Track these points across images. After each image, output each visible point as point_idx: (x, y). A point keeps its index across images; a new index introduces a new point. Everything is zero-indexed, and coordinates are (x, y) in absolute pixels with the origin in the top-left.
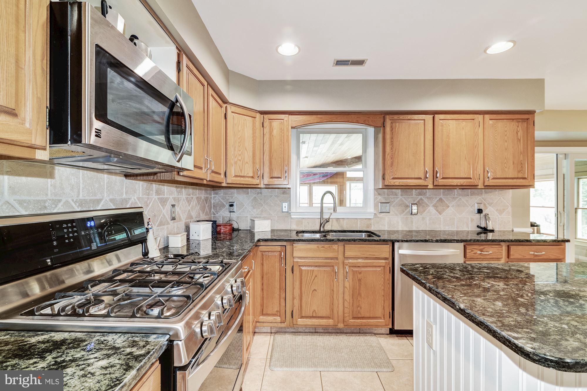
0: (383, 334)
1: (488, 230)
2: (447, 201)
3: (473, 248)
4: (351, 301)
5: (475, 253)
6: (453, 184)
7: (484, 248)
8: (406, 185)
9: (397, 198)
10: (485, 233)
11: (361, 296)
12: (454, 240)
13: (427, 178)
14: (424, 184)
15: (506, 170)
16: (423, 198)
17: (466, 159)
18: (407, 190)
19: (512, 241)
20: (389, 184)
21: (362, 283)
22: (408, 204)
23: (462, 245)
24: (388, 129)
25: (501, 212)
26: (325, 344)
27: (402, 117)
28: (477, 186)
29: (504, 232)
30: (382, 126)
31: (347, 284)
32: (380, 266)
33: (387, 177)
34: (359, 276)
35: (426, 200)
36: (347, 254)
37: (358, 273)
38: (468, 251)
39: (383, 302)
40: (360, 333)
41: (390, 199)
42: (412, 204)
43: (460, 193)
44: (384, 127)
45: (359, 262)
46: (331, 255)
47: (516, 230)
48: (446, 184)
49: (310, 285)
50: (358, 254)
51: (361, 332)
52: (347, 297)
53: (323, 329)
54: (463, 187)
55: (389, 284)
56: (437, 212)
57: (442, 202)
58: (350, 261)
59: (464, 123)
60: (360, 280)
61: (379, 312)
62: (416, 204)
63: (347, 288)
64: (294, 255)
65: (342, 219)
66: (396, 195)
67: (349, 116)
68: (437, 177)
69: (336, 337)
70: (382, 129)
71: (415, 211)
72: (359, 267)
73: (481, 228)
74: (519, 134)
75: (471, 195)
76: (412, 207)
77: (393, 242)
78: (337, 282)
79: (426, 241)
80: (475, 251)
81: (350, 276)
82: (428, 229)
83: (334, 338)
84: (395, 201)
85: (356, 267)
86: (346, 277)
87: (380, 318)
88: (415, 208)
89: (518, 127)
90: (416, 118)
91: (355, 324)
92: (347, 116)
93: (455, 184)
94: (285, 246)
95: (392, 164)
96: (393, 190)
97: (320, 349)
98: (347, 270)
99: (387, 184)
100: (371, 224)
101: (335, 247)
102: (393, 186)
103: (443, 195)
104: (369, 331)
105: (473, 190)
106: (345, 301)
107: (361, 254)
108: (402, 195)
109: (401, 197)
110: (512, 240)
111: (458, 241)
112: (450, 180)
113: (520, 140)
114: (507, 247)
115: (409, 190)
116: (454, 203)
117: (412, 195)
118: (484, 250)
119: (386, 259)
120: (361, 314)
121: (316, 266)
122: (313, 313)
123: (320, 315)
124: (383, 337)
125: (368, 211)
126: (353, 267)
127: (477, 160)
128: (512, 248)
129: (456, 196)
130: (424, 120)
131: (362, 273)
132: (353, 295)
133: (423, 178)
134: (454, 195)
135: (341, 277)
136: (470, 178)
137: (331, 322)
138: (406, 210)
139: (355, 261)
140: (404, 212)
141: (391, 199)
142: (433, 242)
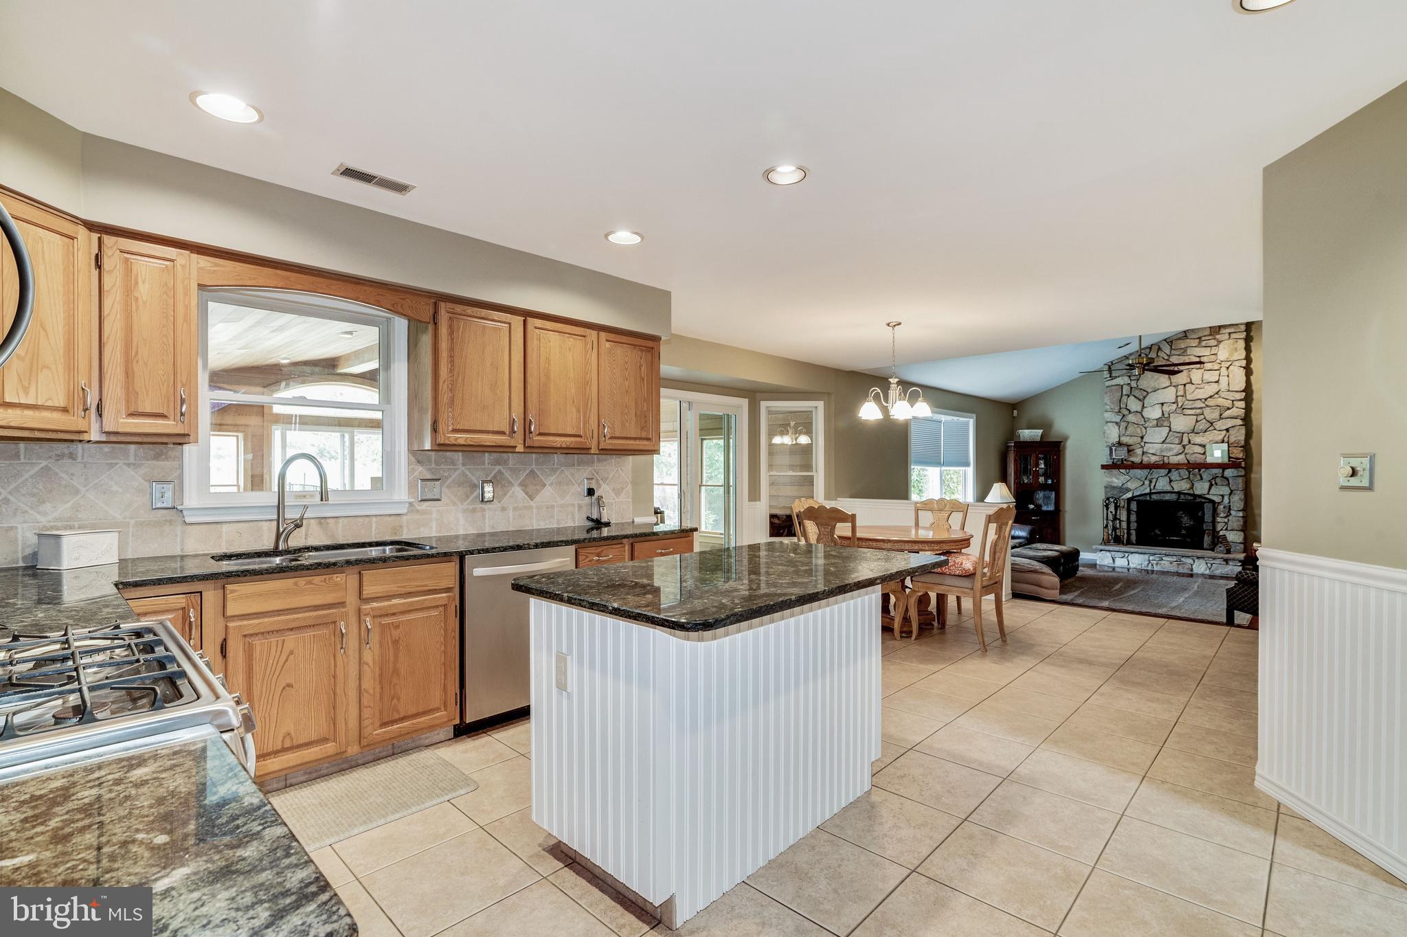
0: (442, 742)
1: (601, 523)
2: (542, 475)
3: (588, 553)
4: (378, 690)
5: (591, 561)
6: (554, 445)
7: (602, 552)
8: (477, 444)
9: (455, 470)
10: (597, 529)
11: (398, 675)
12: (561, 541)
13: (515, 432)
14: (508, 444)
15: (627, 425)
16: (502, 470)
17: (573, 402)
18: (475, 454)
19: (636, 536)
20: (447, 442)
21: (401, 647)
22: (476, 482)
23: (572, 548)
24: (443, 331)
25: (618, 492)
26: (323, 798)
27: (470, 310)
28: (588, 449)
29: (622, 524)
30: (432, 321)
31: (368, 656)
32: (437, 607)
33: (442, 427)
34: (395, 633)
35: (507, 474)
36: (368, 590)
37: (392, 629)
38: (581, 558)
39: (443, 677)
40: (393, 754)
41: (441, 472)
42: (484, 482)
43: (563, 460)
44: (435, 324)
45: (395, 605)
46: (330, 598)
47: (638, 520)
48: (545, 445)
49: (276, 676)
50: (393, 588)
51: (396, 751)
52: (367, 684)
53: (305, 773)
54: (567, 451)
55: (454, 638)
56: (526, 496)
57: (534, 478)
58: (375, 605)
59: (571, 341)
60: (396, 642)
61: (436, 699)
62: (490, 481)
63: (367, 664)
64: (229, 612)
65: (333, 520)
66: (453, 463)
67: (360, 287)
68: (531, 432)
69: (342, 777)
70: (431, 327)
71: (488, 495)
72: (394, 614)
73: (592, 520)
74: (643, 369)
75: (579, 465)
76: (483, 488)
77: (462, 556)
78: (344, 656)
79: (519, 547)
80: (591, 555)
81: (375, 637)
82: (511, 529)
83: (339, 782)
84: (450, 476)
85: (387, 615)
86: (363, 641)
87: (438, 709)
88: (488, 489)
89: (641, 358)
90: (496, 318)
91: (388, 736)
92: (354, 285)
93: (559, 446)
94: (201, 592)
95: (452, 402)
96: (448, 453)
97: (313, 810)
98: (368, 624)
99: (442, 442)
100: (401, 527)
101: (338, 578)
102: (454, 445)
103: (536, 465)
104: (413, 745)
105: (581, 455)
106: (365, 694)
107: (398, 587)
108: (464, 465)
109: (463, 468)
110: (636, 534)
111: (567, 543)
112: (551, 438)
113: (643, 379)
114: (630, 546)
115: (480, 454)
116: (553, 479)
117: (484, 464)
118: (602, 554)
119: (448, 590)
120: (398, 712)
121: (292, 629)
122: (283, 741)
123: (301, 741)
124: (442, 747)
125: (396, 498)
126: (381, 616)
127: (589, 406)
128: (637, 546)
129: (556, 466)
130: (510, 324)
131: (401, 626)
132: (381, 675)
133: (507, 433)
134: (554, 464)
135: (352, 643)
136: (580, 436)
137: (330, 748)
138: (472, 493)
139: (386, 603)
140: (468, 497)
141: (444, 471)
142: (530, 549)
